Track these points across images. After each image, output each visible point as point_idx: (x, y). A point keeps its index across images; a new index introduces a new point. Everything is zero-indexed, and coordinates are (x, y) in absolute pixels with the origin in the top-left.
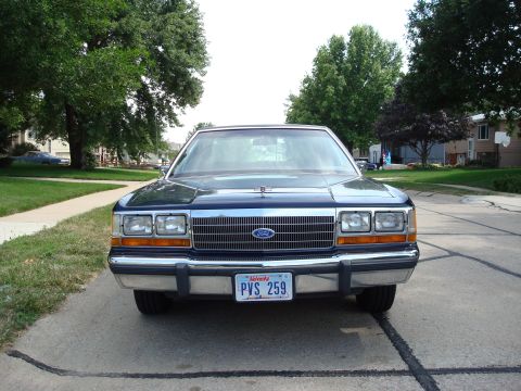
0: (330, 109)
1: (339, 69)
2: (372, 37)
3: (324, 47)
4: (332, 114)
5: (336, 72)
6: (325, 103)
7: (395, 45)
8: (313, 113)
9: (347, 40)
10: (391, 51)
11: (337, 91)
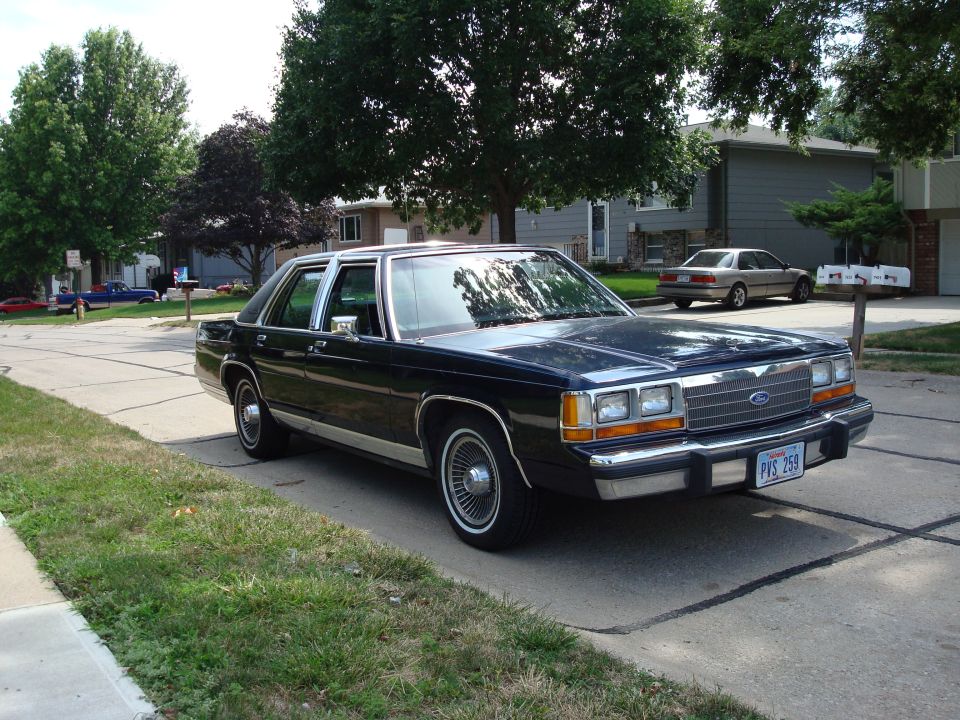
0: (57, 188)
1: (71, 111)
2: (129, 51)
3: (34, 69)
4: (63, 198)
5: (67, 117)
6: (47, 176)
7: (173, 69)
8: (22, 193)
9: (80, 56)
10: (166, 81)
11: (70, 152)
